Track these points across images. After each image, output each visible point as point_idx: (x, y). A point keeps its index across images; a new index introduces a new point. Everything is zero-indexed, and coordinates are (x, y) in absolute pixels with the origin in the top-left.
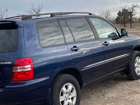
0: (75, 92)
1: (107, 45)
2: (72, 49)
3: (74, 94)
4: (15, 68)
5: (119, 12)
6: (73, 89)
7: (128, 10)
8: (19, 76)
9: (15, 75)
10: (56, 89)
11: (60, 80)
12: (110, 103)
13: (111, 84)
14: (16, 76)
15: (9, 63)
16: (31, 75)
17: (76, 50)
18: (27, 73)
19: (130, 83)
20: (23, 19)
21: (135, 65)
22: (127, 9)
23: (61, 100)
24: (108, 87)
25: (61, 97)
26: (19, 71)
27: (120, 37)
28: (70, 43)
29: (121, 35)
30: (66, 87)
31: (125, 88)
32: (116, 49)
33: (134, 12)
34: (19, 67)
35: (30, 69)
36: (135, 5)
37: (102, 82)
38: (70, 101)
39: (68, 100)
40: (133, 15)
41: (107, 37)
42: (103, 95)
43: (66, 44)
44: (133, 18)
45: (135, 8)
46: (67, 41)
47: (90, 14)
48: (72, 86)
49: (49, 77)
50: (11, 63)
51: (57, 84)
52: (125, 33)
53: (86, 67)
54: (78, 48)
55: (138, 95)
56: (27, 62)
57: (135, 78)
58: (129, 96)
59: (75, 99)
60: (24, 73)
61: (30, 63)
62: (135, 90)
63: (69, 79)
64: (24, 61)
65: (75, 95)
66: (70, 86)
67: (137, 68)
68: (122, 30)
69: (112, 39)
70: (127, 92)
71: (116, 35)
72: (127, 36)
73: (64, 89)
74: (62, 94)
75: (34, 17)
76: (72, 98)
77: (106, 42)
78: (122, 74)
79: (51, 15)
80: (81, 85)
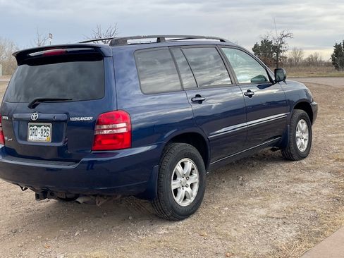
0: (196, 175)
1: (250, 96)
2: (194, 100)
3: (195, 178)
4: (97, 127)
5: (256, 46)
6: (193, 169)
7: (271, 42)
8: (104, 142)
9: (98, 140)
10: (166, 166)
11: (172, 151)
12: (256, 196)
13: (253, 166)
14: (100, 141)
15: (88, 119)
16: (127, 141)
17: (200, 102)
18: (121, 137)
19: (287, 165)
20: (111, 44)
21: (297, 135)
22: (270, 40)
23: (173, 187)
24: (249, 172)
25: (173, 182)
26: (105, 132)
27: (272, 83)
28: (190, 89)
29: (274, 79)
30: (183, 165)
31: (280, 174)
32: (253, 106)
33: (283, 45)
34: (105, 127)
35: (124, 130)
36: (285, 34)
37: (237, 162)
38: (189, 189)
39: (185, 188)
40: (281, 51)
41: (250, 82)
42: (242, 185)
43: (183, 90)
44: (282, 57)
45: (285, 39)
46: (185, 86)
47: (222, 41)
48: (192, 163)
49: (156, 146)
50: (91, 118)
51: (169, 159)
52: (282, 77)
53: (218, 132)
54: (203, 99)
55: (303, 185)
56: (121, 119)
57: (296, 157)
58: (287, 186)
59: (196, 187)
60: (115, 136)
61: (124, 119)
62: (297, 177)
63: (188, 151)
64: (115, 115)
65: (197, 180)
66: (190, 164)
67: (299, 139)
68: (276, 71)
69: (258, 87)
70: (284, 179)
71: (266, 80)
72: (285, 82)
73: (178, 167)
74: (175, 178)
75: (129, 41)
76: (192, 186)
77: (249, 91)
78: (273, 150)
79: (158, 39)
80: (206, 163)
